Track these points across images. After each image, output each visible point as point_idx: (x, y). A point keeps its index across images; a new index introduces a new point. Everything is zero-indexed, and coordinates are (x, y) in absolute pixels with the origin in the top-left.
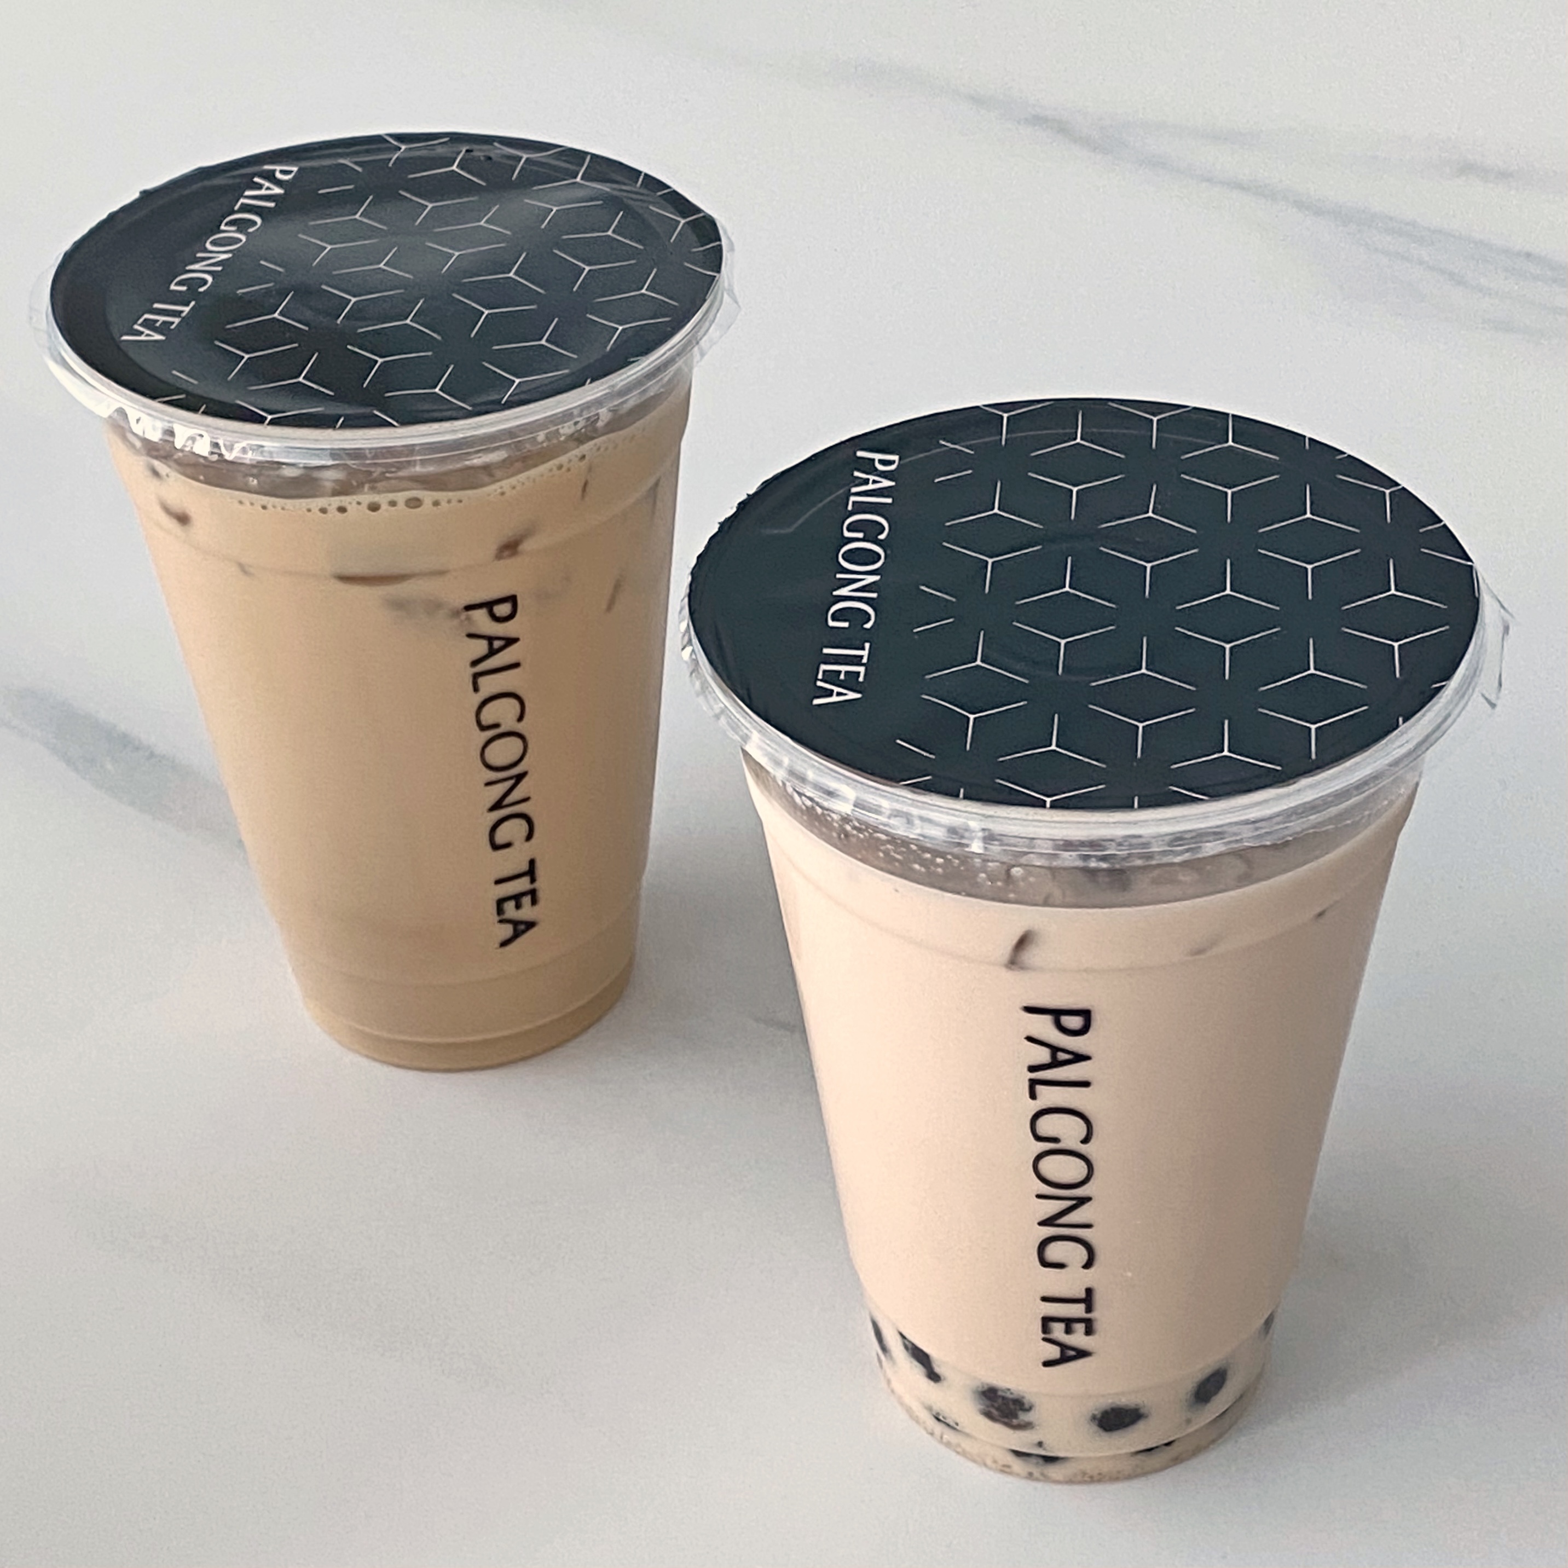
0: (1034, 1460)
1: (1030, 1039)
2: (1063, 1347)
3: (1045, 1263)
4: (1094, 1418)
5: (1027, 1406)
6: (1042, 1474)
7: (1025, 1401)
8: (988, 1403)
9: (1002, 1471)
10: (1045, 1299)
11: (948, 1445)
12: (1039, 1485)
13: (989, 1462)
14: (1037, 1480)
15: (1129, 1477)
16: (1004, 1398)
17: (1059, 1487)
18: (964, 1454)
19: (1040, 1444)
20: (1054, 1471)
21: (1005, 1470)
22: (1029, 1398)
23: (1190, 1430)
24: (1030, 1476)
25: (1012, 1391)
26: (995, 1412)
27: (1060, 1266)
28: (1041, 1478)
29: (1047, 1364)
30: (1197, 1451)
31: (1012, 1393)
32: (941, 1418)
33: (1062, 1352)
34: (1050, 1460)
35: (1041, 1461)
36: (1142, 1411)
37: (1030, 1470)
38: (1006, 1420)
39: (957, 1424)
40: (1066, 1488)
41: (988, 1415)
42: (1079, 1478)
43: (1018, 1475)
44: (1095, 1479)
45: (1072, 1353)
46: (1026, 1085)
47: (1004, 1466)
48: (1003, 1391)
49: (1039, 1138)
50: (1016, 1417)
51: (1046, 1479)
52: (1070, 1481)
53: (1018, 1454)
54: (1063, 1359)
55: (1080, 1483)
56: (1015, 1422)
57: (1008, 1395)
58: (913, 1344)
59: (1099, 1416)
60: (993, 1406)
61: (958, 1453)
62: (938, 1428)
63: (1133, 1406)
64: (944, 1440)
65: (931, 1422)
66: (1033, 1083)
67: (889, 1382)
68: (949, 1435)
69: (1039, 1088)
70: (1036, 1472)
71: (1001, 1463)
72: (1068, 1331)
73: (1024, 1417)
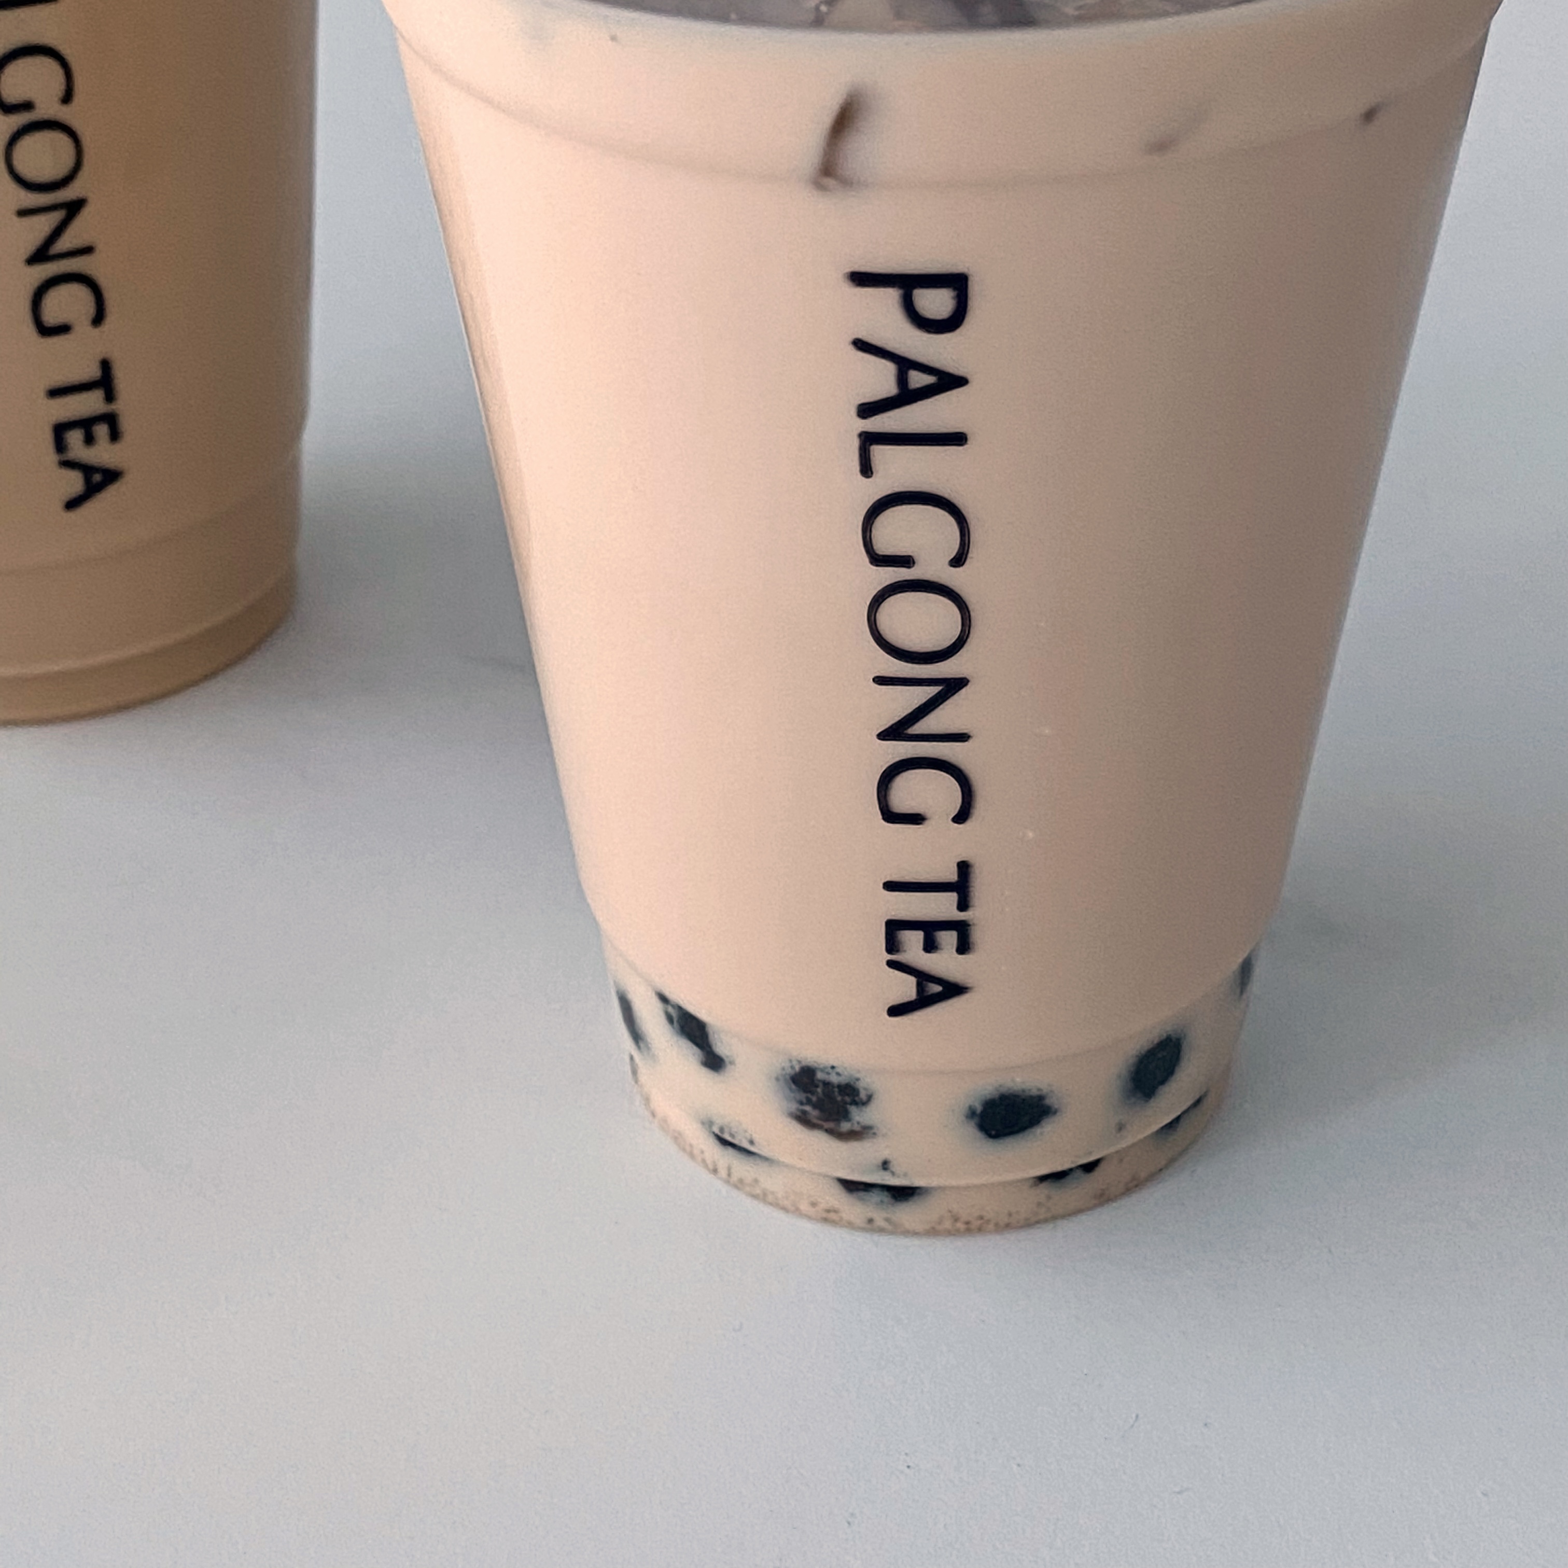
0: (876, 1197)
1: (861, 345)
2: (922, 977)
3: (890, 816)
4: (972, 1114)
5: (863, 1095)
6: (887, 1220)
7: (861, 1085)
8: (802, 1096)
9: (825, 1220)
10: (891, 886)
11: (739, 1185)
12: (883, 1239)
13: (804, 1207)
14: (881, 1230)
15: (1029, 1224)
16: (826, 1084)
17: (916, 1242)
18: (763, 1197)
19: (885, 1165)
20: (907, 1213)
21: (829, 1218)
22: (867, 1082)
23: (1123, 1144)
24: (870, 1225)
25: (838, 1070)
26: (813, 1113)
27: (916, 819)
28: (889, 1227)
29: (896, 1011)
30: (1134, 1185)
31: (838, 1074)
32: (727, 1137)
33: (920, 988)
34: (902, 1194)
35: (885, 1197)
36: (1047, 1102)
37: (870, 1215)
38: (830, 1125)
39: (752, 1142)
40: (926, 1242)
41: (803, 1119)
42: (947, 1224)
43: (850, 1226)
44: (973, 1226)
45: (937, 988)
46: (856, 443)
47: (828, 1211)
48: (822, 1070)
49: (878, 560)
50: (846, 1116)
51: (896, 1230)
52: (933, 1232)
53: (851, 1186)
54: (922, 1001)
55: (949, 1233)
56: (845, 1126)
57: (834, 1079)
58: (680, 1008)
59: (979, 1109)
60: (809, 1102)
61: (755, 1197)
62: (725, 1157)
63: (1034, 1092)
64: (734, 1178)
65: (713, 1151)
66: (868, 440)
67: (647, 1100)
68: (742, 1168)
69: (879, 452)
70: (879, 1217)
71: (823, 1205)
72: (930, 946)
73: (860, 1116)
